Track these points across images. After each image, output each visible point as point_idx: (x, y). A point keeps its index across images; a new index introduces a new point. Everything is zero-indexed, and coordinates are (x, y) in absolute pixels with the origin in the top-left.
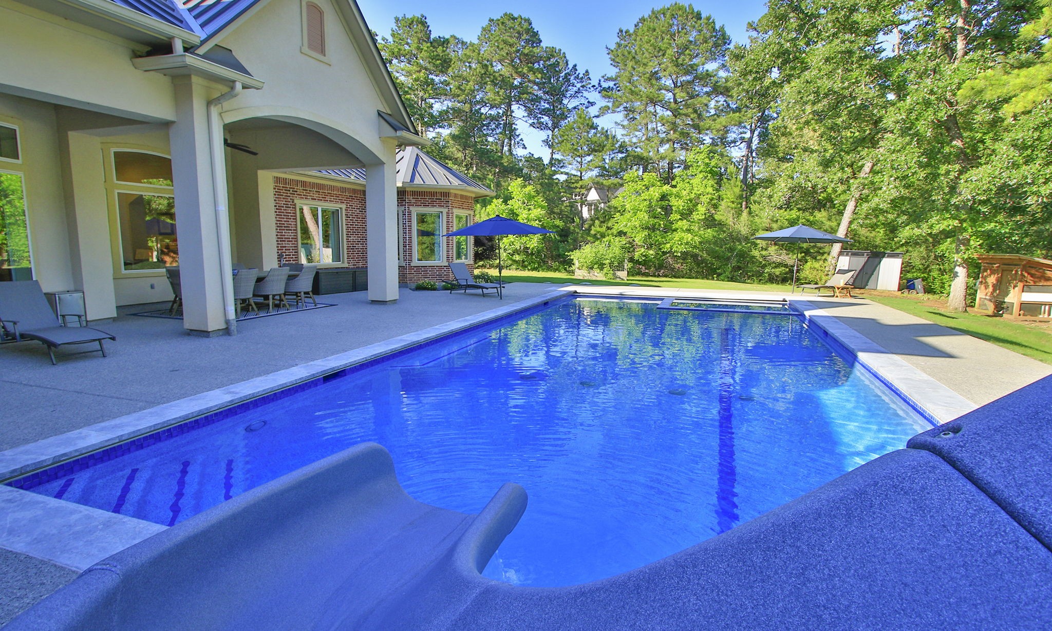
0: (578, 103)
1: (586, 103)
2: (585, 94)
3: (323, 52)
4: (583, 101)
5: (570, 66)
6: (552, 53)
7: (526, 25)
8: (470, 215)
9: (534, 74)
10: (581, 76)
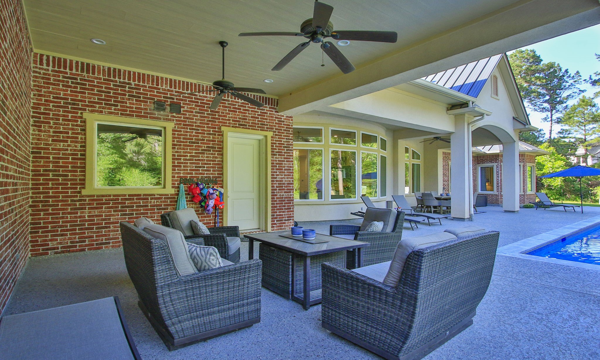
0: (571, 93)
1: (578, 91)
2: (578, 86)
3: (497, 95)
4: (575, 90)
5: (563, 70)
6: (551, 66)
7: (532, 54)
8: (533, 166)
9: (540, 80)
10: (572, 76)
